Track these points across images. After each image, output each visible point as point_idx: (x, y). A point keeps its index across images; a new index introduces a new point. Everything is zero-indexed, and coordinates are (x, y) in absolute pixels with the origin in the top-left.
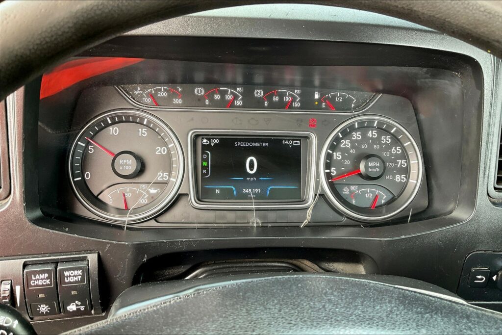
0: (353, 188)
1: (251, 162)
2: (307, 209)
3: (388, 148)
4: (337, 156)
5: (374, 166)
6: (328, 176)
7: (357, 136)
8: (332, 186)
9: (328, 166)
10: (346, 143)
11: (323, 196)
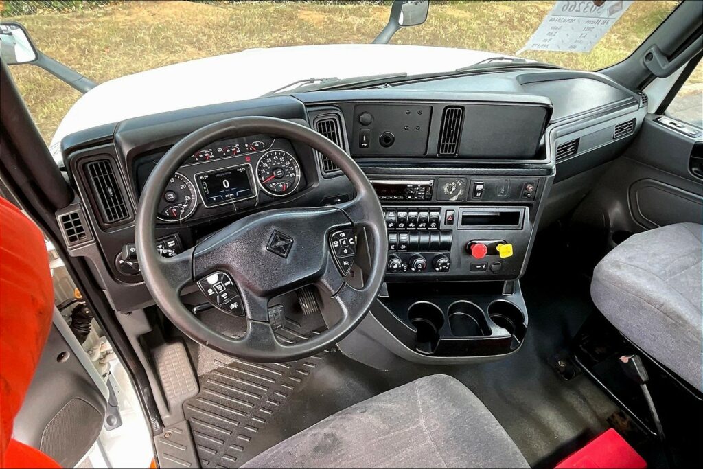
0: (274, 184)
1: (226, 183)
2: (255, 198)
3: (284, 163)
4: (263, 171)
5: (279, 173)
6: (261, 181)
7: (269, 160)
8: (264, 185)
9: (260, 177)
10: (265, 165)
11: (261, 191)
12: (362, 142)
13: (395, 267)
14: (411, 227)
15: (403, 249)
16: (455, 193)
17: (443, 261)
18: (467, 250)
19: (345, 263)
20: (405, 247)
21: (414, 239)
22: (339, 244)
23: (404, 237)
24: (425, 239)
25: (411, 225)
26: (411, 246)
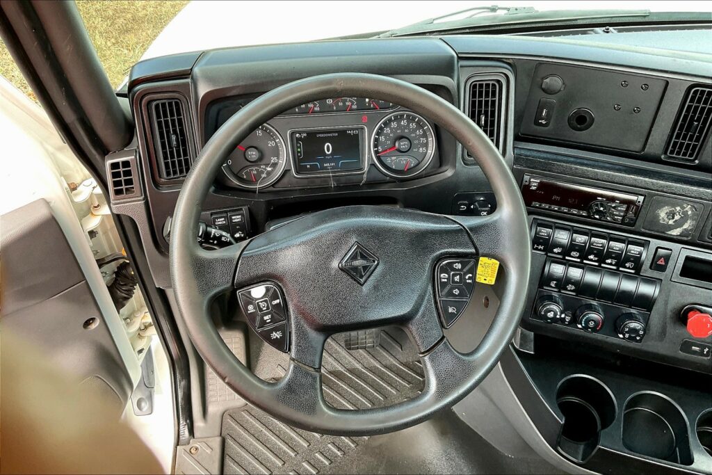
0: (393, 158)
1: (328, 147)
2: (363, 173)
3: (414, 131)
4: (382, 138)
5: (404, 145)
6: (376, 152)
7: (394, 125)
8: (379, 158)
9: (376, 146)
10: (387, 130)
11: (373, 165)
12: (539, 116)
13: (551, 315)
14: (591, 260)
15: (570, 291)
16: (678, 224)
17: (633, 325)
18: (682, 316)
19: (450, 310)
20: (573, 288)
21: (592, 278)
22: (448, 279)
23: (575, 273)
24: (610, 282)
25: (591, 257)
26: (584, 289)
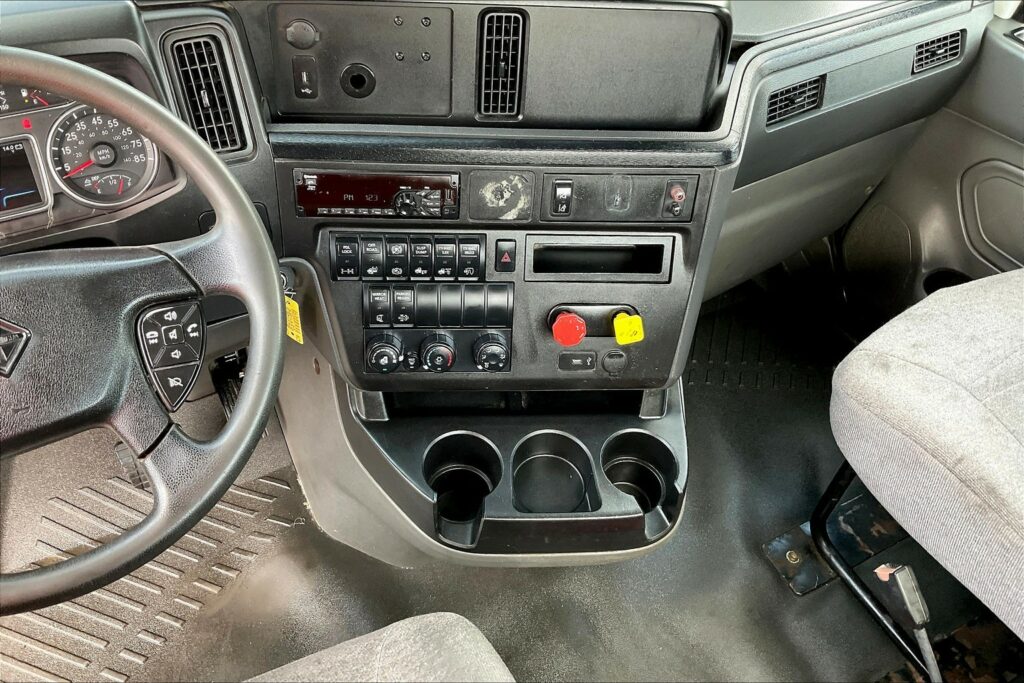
0: (94, 178)
2: (46, 211)
3: (118, 130)
4: (66, 150)
5: (105, 154)
6: (62, 173)
7: (81, 126)
8: (69, 183)
9: (58, 164)
10: (71, 136)
11: (62, 194)
12: (299, 84)
13: (384, 361)
14: (420, 275)
15: (405, 322)
16: (511, 204)
17: (495, 349)
18: (549, 321)
20: (407, 318)
21: (427, 300)
22: (159, 338)
23: (406, 297)
24: (451, 300)
25: (419, 271)
26: (425, 318)
